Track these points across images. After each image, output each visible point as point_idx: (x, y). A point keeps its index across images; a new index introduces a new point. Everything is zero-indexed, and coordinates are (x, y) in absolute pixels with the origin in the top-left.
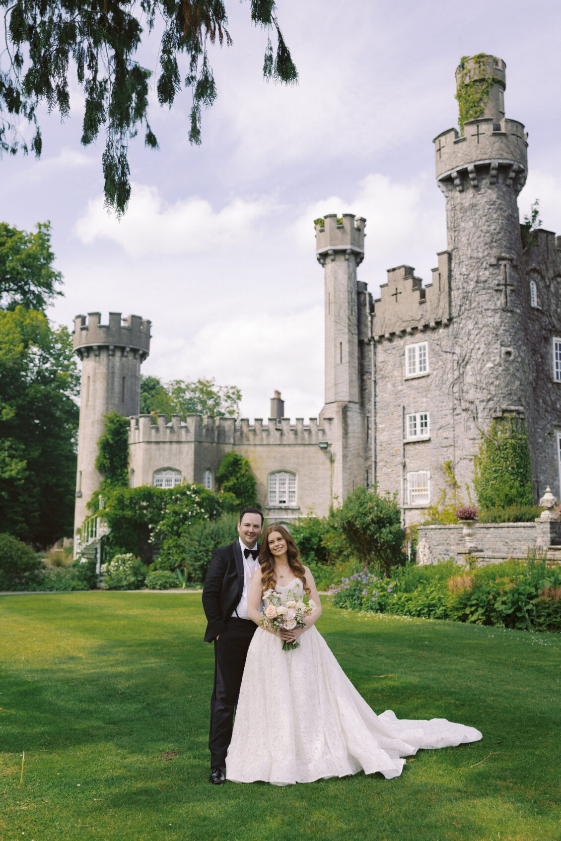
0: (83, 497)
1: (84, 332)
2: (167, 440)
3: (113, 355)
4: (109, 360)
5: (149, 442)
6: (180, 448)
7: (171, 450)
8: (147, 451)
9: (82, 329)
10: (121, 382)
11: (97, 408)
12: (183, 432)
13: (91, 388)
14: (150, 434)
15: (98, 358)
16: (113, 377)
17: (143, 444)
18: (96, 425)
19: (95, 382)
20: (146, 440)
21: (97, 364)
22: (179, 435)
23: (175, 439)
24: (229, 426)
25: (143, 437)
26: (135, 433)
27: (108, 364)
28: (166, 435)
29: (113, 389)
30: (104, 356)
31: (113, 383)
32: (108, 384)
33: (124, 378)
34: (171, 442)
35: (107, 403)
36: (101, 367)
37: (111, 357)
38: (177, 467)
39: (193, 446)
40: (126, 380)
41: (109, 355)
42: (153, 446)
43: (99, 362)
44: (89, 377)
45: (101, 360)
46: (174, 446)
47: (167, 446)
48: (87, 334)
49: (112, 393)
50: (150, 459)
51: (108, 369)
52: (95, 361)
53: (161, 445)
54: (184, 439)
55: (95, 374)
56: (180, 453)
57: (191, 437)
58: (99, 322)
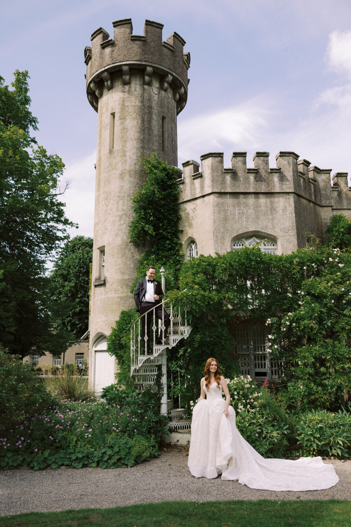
0: (108, 285)
1: (108, 50)
2: (252, 190)
3: (149, 84)
4: (144, 90)
5: (221, 194)
6: (272, 203)
7: (257, 207)
8: (220, 209)
9: (104, 46)
10: (161, 122)
11: (128, 154)
12: (276, 178)
13: (117, 129)
14: (223, 182)
15: (127, 87)
16: (150, 113)
17: (212, 197)
18: (127, 177)
19: (123, 118)
20: (218, 191)
21: (126, 95)
22: (269, 183)
23: (263, 189)
24: (324, 181)
25: (213, 186)
26: (193, 184)
27: (142, 96)
28: (249, 183)
29: (150, 129)
30: (136, 86)
31: (150, 122)
32: (143, 121)
33: (163, 118)
34: (256, 194)
35: (143, 148)
36: (133, 98)
37: (146, 87)
38: (270, 232)
39: (291, 199)
40: (166, 121)
41: (144, 83)
42: (229, 200)
43: (129, 92)
44: (113, 114)
45: (133, 89)
46: (263, 200)
47: (251, 200)
48: (113, 51)
49: (149, 135)
50: (226, 219)
51: (142, 102)
52: (123, 92)
53: (242, 198)
54: (277, 190)
55: (123, 107)
56: (273, 209)
57: (289, 187)
58: (132, 33)
